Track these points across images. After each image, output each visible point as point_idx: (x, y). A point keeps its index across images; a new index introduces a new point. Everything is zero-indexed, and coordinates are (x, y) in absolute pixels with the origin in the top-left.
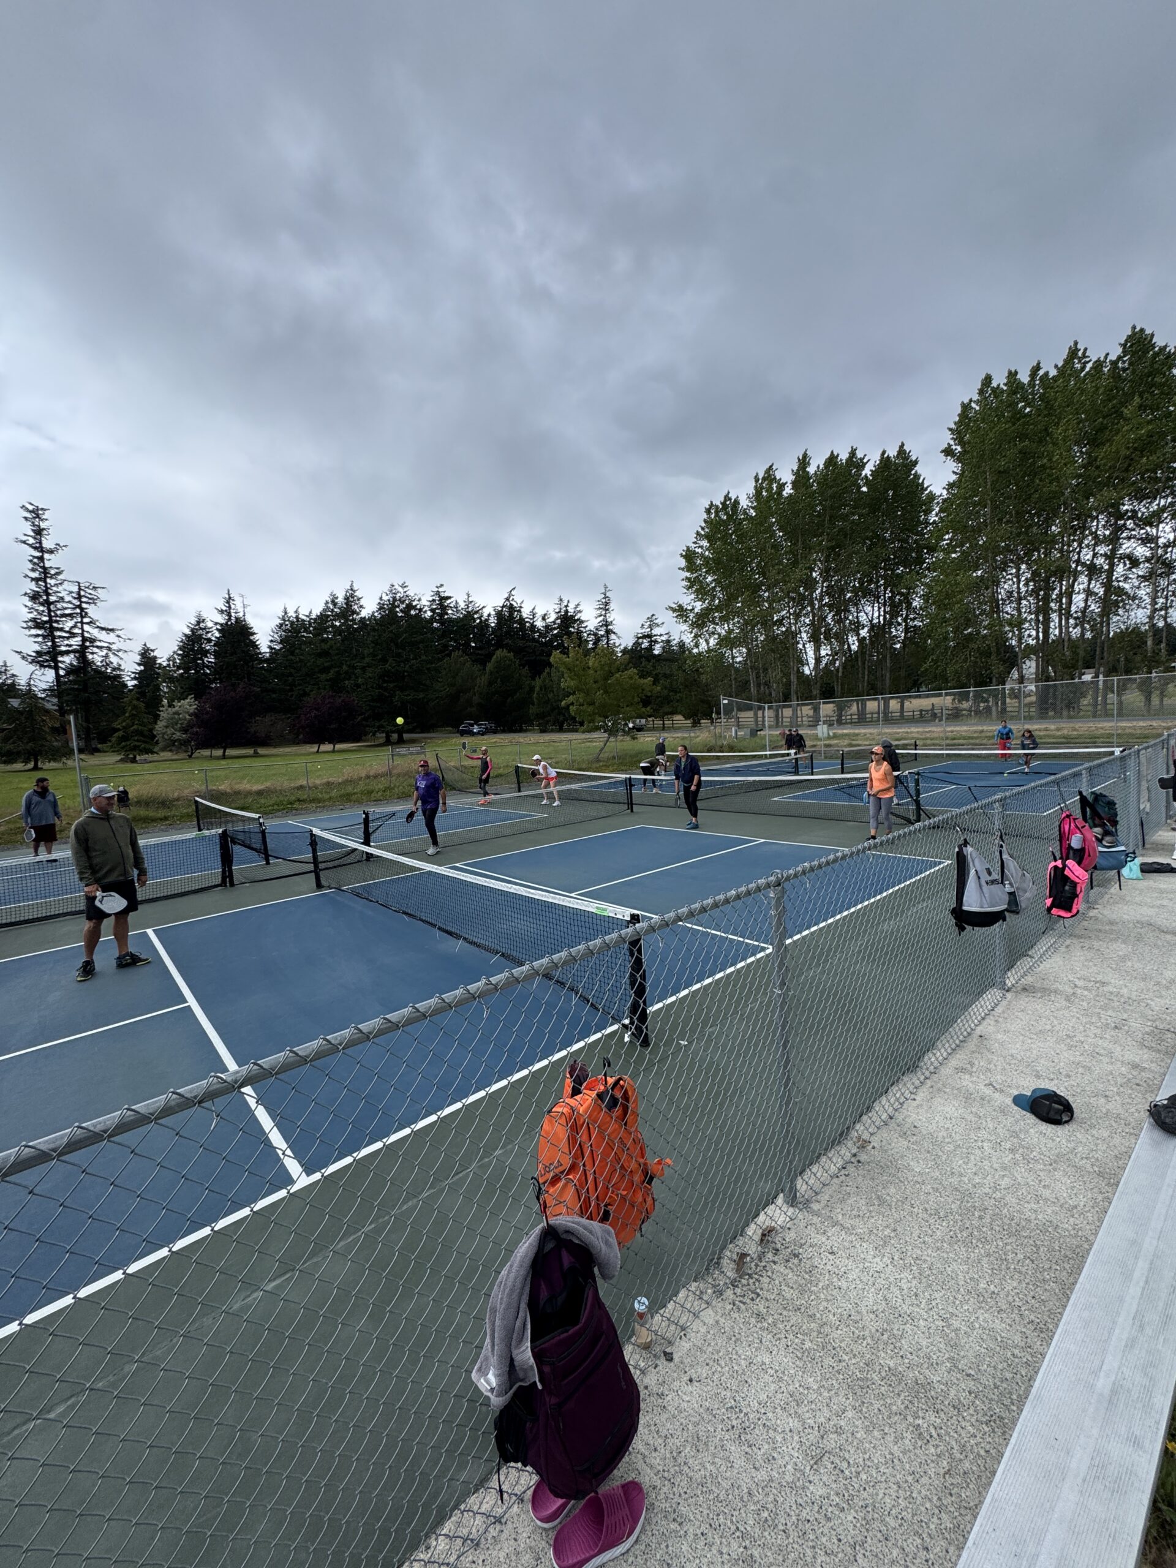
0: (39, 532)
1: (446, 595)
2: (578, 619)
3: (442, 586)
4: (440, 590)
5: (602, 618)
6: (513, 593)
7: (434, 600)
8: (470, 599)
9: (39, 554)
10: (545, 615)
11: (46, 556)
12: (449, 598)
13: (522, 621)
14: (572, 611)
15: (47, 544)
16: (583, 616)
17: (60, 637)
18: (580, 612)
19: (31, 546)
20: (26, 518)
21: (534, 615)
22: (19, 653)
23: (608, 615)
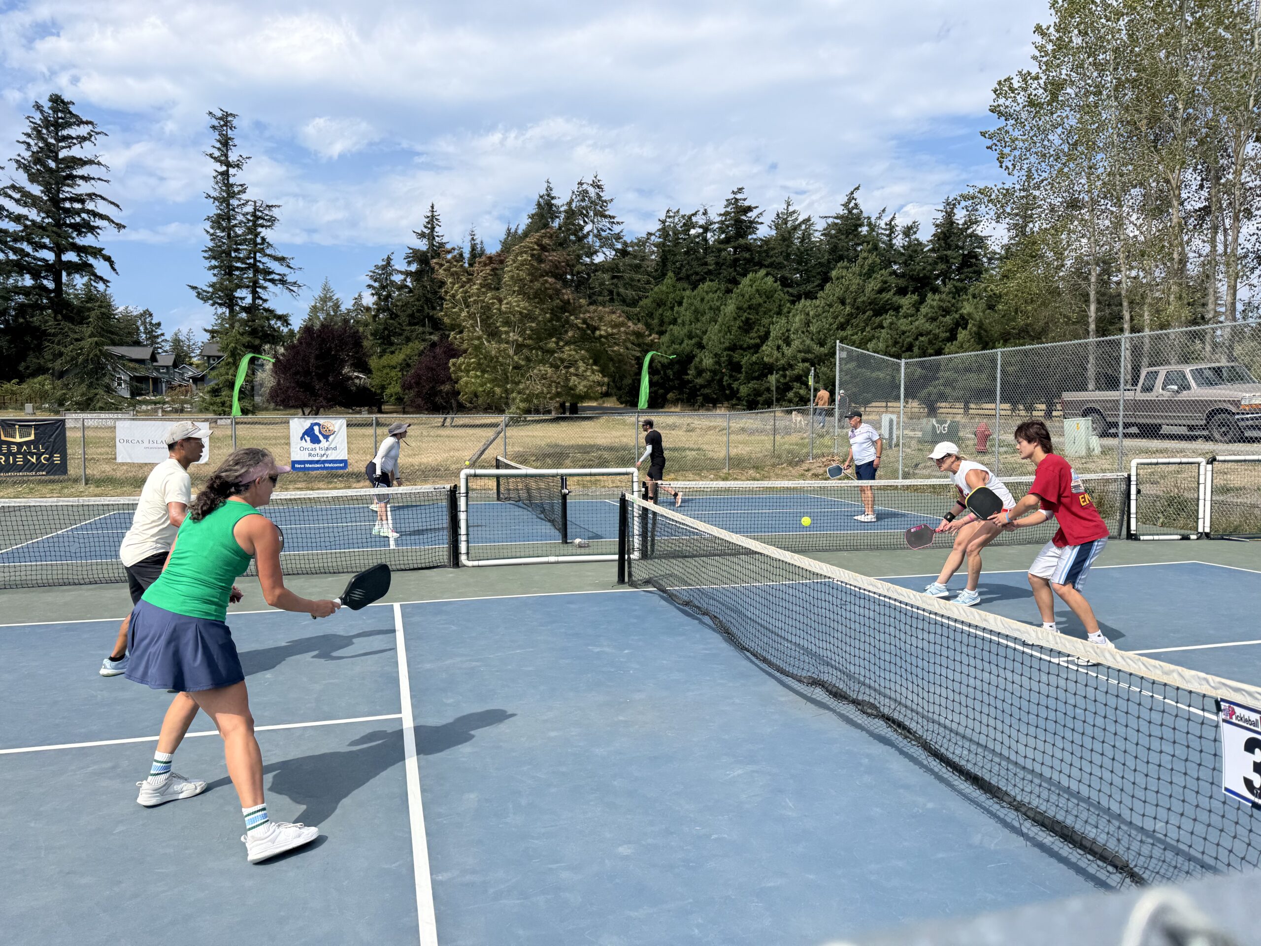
0: (226, 143)
3: (740, 190)
4: (739, 196)
5: (1018, 231)
6: (855, 195)
7: (726, 214)
8: (791, 209)
9: (224, 168)
11: (232, 171)
12: (750, 209)
15: (233, 157)
16: (981, 230)
17: (238, 269)
18: (976, 222)
19: (215, 158)
20: (214, 127)
21: (892, 230)
22: (194, 288)
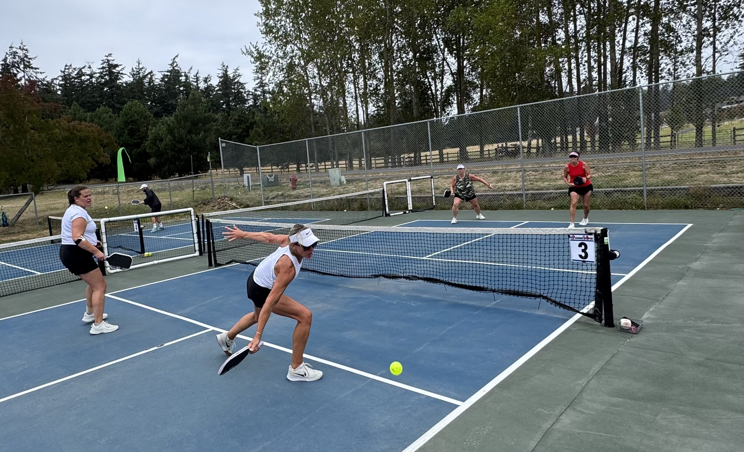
1: (115, 63)
2: (238, 82)
3: (110, 55)
4: (109, 58)
5: (259, 80)
6: (176, 60)
7: (103, 68)
8: (141, 66)
10: (207, 78)
12: (117, 66)
13: (187, 85)
14: (231, 76)
16: (242, 80)
18: (239, 75)
21: (197, 79)
23: (264, 78)
